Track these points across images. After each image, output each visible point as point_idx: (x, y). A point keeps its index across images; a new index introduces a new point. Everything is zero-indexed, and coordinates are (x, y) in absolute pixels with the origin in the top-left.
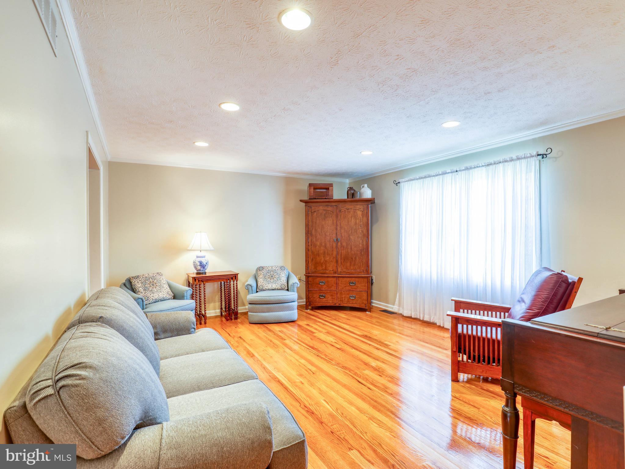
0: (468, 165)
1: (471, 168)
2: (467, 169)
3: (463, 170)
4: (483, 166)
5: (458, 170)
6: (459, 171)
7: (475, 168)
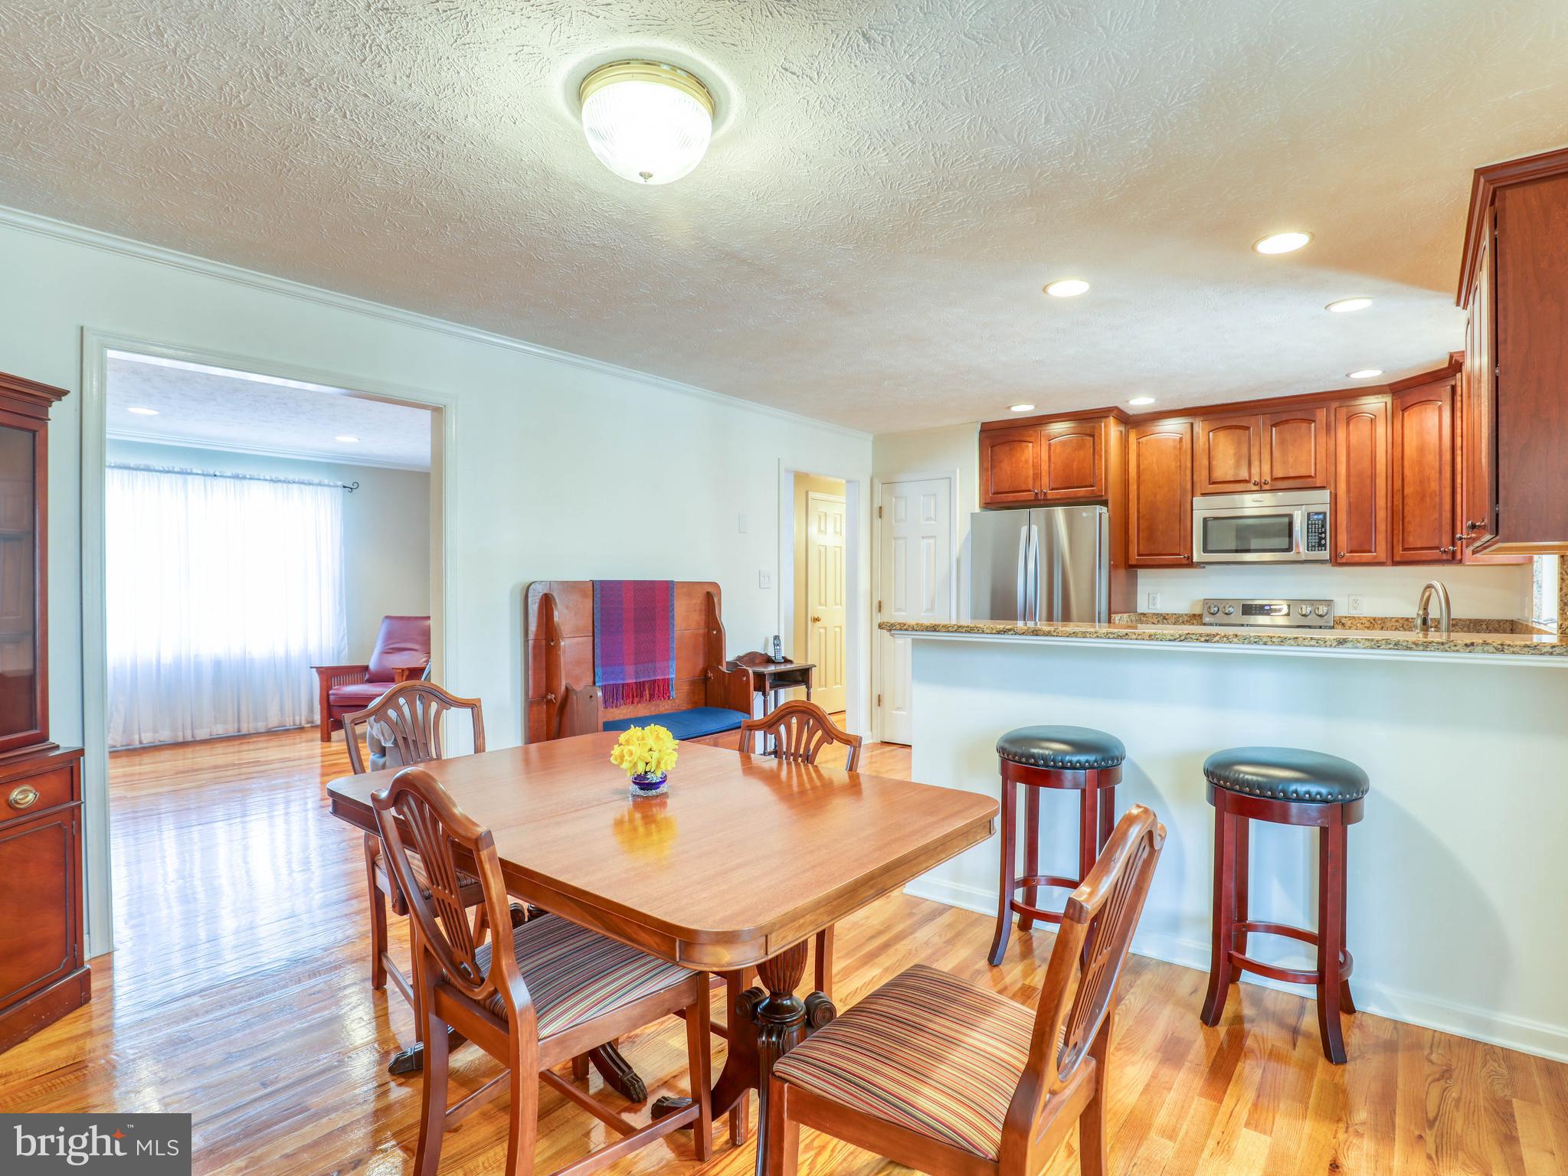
0: (241, 472)
1: (244, 478)
2: (236, 477)
3: (229, 477)
4: (266, 480)
5: (218, 474)
6: (221, 476)
7: (251, 479)
